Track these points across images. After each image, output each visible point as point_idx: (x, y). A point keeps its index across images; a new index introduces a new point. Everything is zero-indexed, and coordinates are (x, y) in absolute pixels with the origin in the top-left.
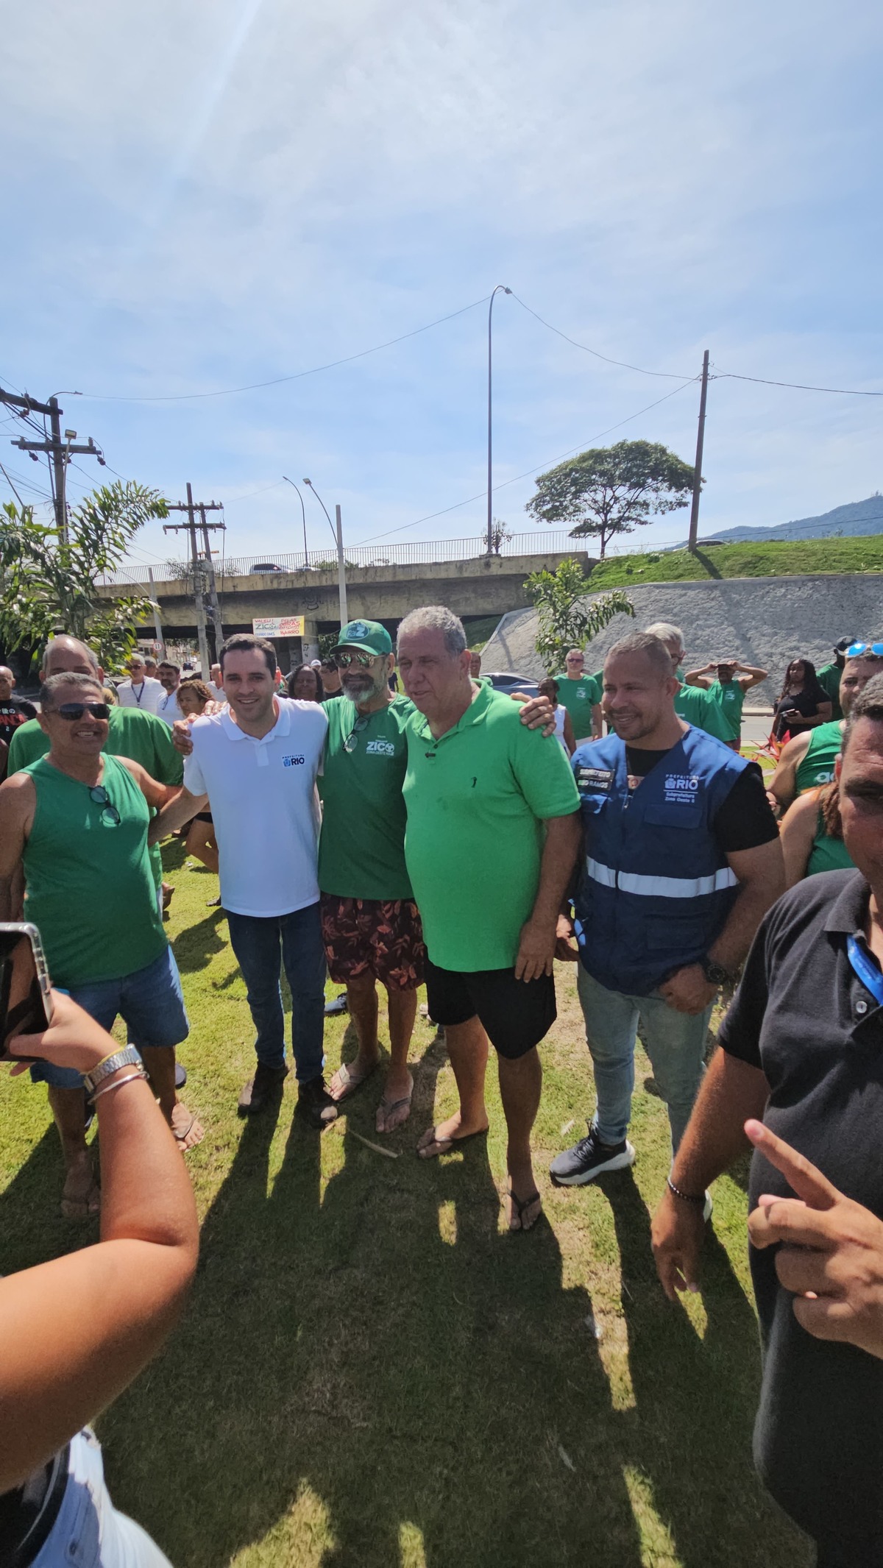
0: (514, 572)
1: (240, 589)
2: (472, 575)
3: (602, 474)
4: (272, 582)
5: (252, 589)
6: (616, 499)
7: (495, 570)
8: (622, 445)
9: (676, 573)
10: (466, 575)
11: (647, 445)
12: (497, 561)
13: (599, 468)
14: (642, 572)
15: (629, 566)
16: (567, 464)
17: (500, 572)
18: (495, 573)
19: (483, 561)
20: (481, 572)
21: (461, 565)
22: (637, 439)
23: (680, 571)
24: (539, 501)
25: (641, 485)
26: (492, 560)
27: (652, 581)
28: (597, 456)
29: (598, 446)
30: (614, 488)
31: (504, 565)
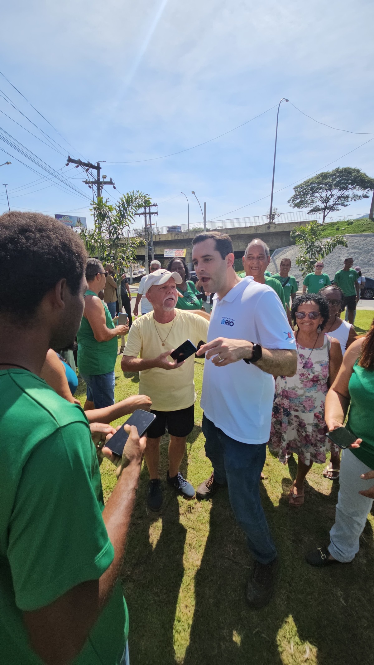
0: (281, 230)
1: (162, 240)
2: (261, 232)
3: (326, 184)
4: (175, 237)
5: (166, 240)
6: (332, 195)
7: (272, 230)
8: (337, 170)
9: (362, 229)
10: (258, 232)
11: (350, 169)
12: (274, 226)
13: (325, 181)
14: (344, 229)
15: (338, 226)
16: (309, 180)
17: (274, 230)
18: (272, 231)
19: (267, 226)
20: (266, 231)
21: (257, 228)
22: (345, 167)
23: (364, 229)
24: (295, 197)
25: (345, 188)
26: (271, 225)
27: (349, 234)
28: (324, 176)
29: (325, 171)
30: (331, 191)
31: (277, 227)
